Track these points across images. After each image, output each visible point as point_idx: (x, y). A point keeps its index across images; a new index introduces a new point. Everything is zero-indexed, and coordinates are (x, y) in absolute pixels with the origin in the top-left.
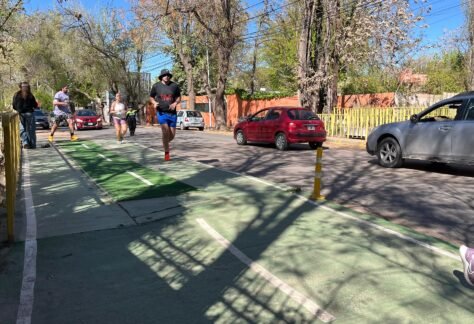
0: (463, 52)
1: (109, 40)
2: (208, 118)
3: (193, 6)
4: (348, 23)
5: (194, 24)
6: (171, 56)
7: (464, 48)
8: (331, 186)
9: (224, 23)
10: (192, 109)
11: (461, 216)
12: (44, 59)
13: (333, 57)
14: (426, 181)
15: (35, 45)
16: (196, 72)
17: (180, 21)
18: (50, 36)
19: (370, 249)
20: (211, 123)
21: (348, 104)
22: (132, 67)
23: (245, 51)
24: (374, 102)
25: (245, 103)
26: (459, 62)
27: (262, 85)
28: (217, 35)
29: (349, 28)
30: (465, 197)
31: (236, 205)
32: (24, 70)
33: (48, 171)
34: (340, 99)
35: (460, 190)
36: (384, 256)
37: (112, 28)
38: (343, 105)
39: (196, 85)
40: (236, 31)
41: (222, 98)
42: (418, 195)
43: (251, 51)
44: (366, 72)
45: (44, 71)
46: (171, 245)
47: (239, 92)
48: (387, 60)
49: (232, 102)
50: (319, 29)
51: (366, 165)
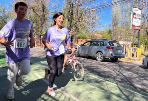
0: (111, 29)
3: (32, 7)
4: (80, 18)
5: (32, 12)
7: (111, 28)
9: (42, 13)
13: (75, 27)
20: (36, 45)
23: (48, 23)
26: (110, 32)
28: (39, 16)
29: (81, 19)
34: (77, 40)
37: (2, 11)
40: (46, 16)
41: (40, 37)
43: (50, 23)
44: (84, 33)
50: (72, 18)
51: (83, 59)
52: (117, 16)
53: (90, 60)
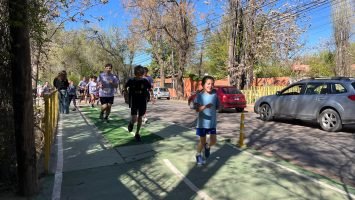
0: (332, 51)
1: (114, 45)
2: (172, 92)
3: (164, 25)
4: (259, 34)
5: (164, 35)
6: (151, 54)
7: (333, 48)
8: (250, 137)
9: (183, 35)
10: (163, 87)
11: (336, 159)
12: (75, 56)
13: (250, 55)
14: (311, 135)
15: (70, 49)
16: (166, 64)
17: (156, 34)
18: (79, 43)
19: (277, 183)
20: (174, 95)
21: (259, 84)
22: (127, 61)
23: (195, 52)
24: (276, 82)
25: (195, 83)
26: (330, 58)
27: (206, 71)
28: (178, 42)
29: (259, 37)
30: (338, 146)
31: (189, 150)
32: (63, 63)
33: (73, 126)
34: (254, 81)
35: (335, 141)
36: (286, 188)
37: (115, 38)
38: (257, 85)
39: (166, 72)
40: (190, 39)
41: (181, 80)
42: (306, 144)
43: (199, 51)
44: (271, 64)
45: (75, 64)
46: (147, 178)
47: (192, 76)
48: (284, 56)
49: (187, 82)
50: (241, 38)
51: (272, 123)
52: (345, 21)
53: (286, 126)
